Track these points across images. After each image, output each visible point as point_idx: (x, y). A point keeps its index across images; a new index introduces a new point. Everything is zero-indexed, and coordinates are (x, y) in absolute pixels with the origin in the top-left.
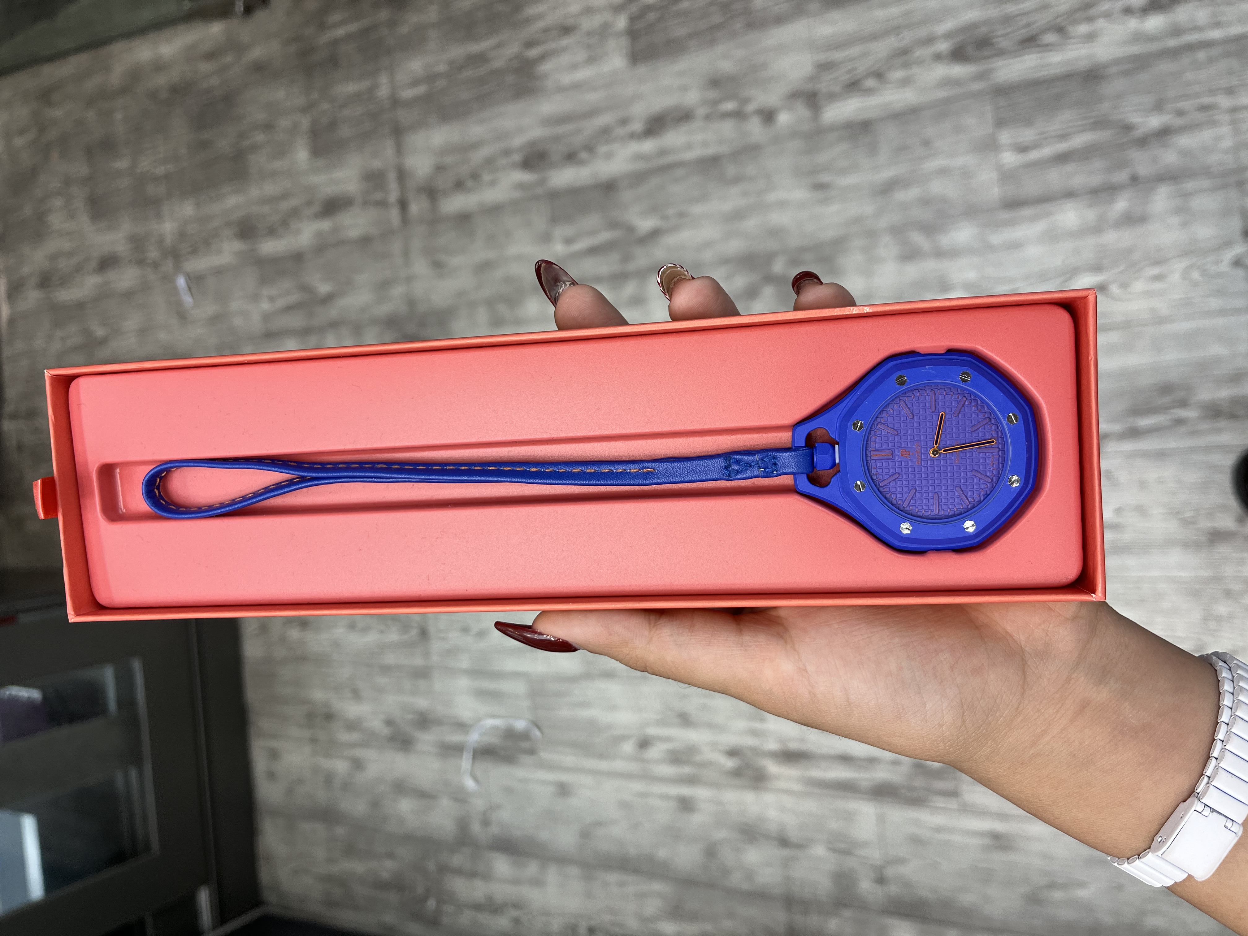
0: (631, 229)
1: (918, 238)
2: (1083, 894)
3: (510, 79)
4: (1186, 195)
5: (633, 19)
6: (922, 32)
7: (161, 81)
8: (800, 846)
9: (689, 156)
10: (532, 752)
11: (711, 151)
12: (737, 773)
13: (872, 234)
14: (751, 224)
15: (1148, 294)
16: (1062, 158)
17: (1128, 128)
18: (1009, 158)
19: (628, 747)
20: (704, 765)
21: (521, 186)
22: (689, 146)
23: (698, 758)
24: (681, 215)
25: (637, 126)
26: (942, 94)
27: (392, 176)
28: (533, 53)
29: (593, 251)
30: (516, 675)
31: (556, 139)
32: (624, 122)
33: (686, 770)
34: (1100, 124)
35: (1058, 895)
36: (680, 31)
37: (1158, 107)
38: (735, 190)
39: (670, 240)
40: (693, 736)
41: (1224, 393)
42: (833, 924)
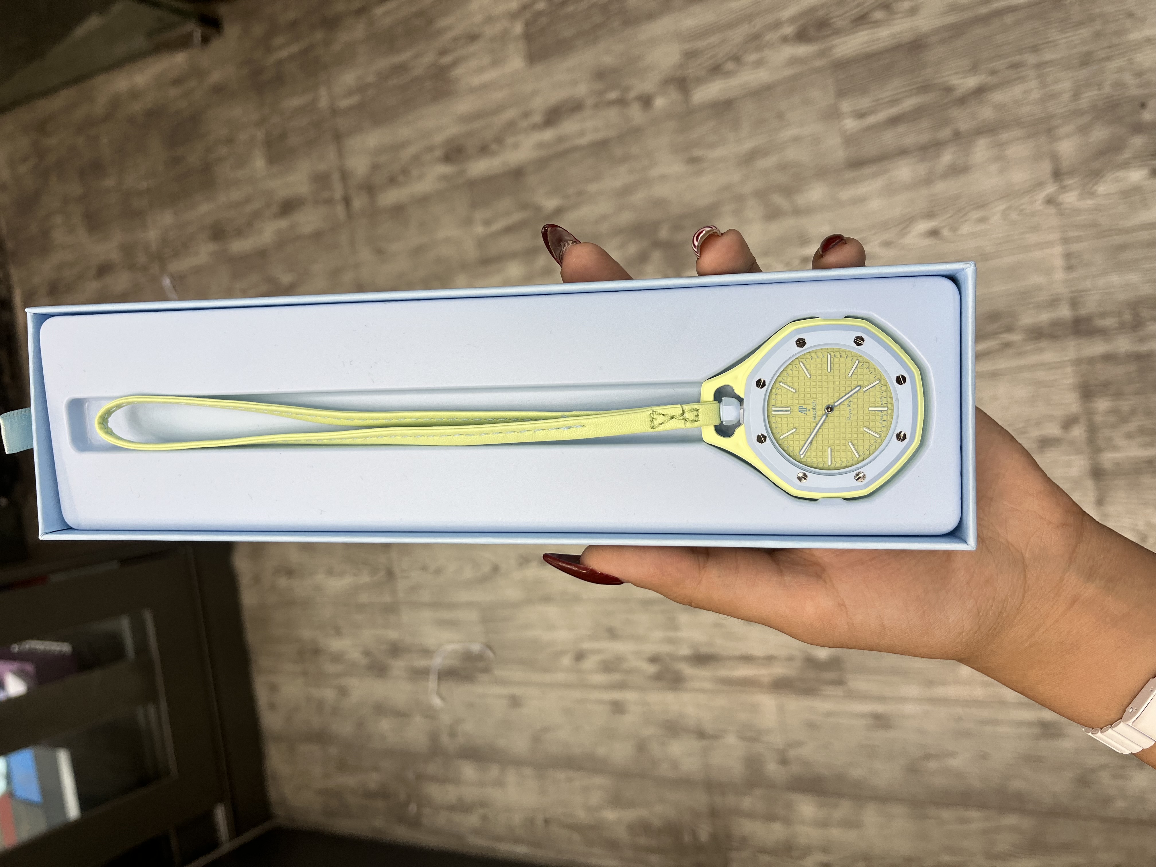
0: (538, 209)
1: (778, 200)
2: (955, 763)
3: (429, 84)
4: (1001, 145)
5: (528, 24)
6: (770, 19)
7: (137, 107)
8: (716, 737)
9: (583, 141)
10: (486, 670)
11: (601, 135)
12: (658, 677)
13: (740, 199)
14: (639, 197)
15: (974, 235)
16: (894, 121)
17: (949, 89)
18: (850, 124)
19: (566, 661)
20: (629, 672)
21: (444, 178)
22: (582, 133)
23: (625, 666)
24: (580, 193)
25: (537, 118)
26: (790, 71)
27: (336, 177)
28: (447, 60)
29: (509, 230)
30: (469, 605)
31: (471, 134)
32: (526, 115)
33: (616, 677)
34: (925, 88)
35: (932, 765)
36: (567, 33)
37: (974, 69)
38: (623, 169)
39: (572, 216)
40: (619, 647)
41: (1045, 317)
42: (747, 803)
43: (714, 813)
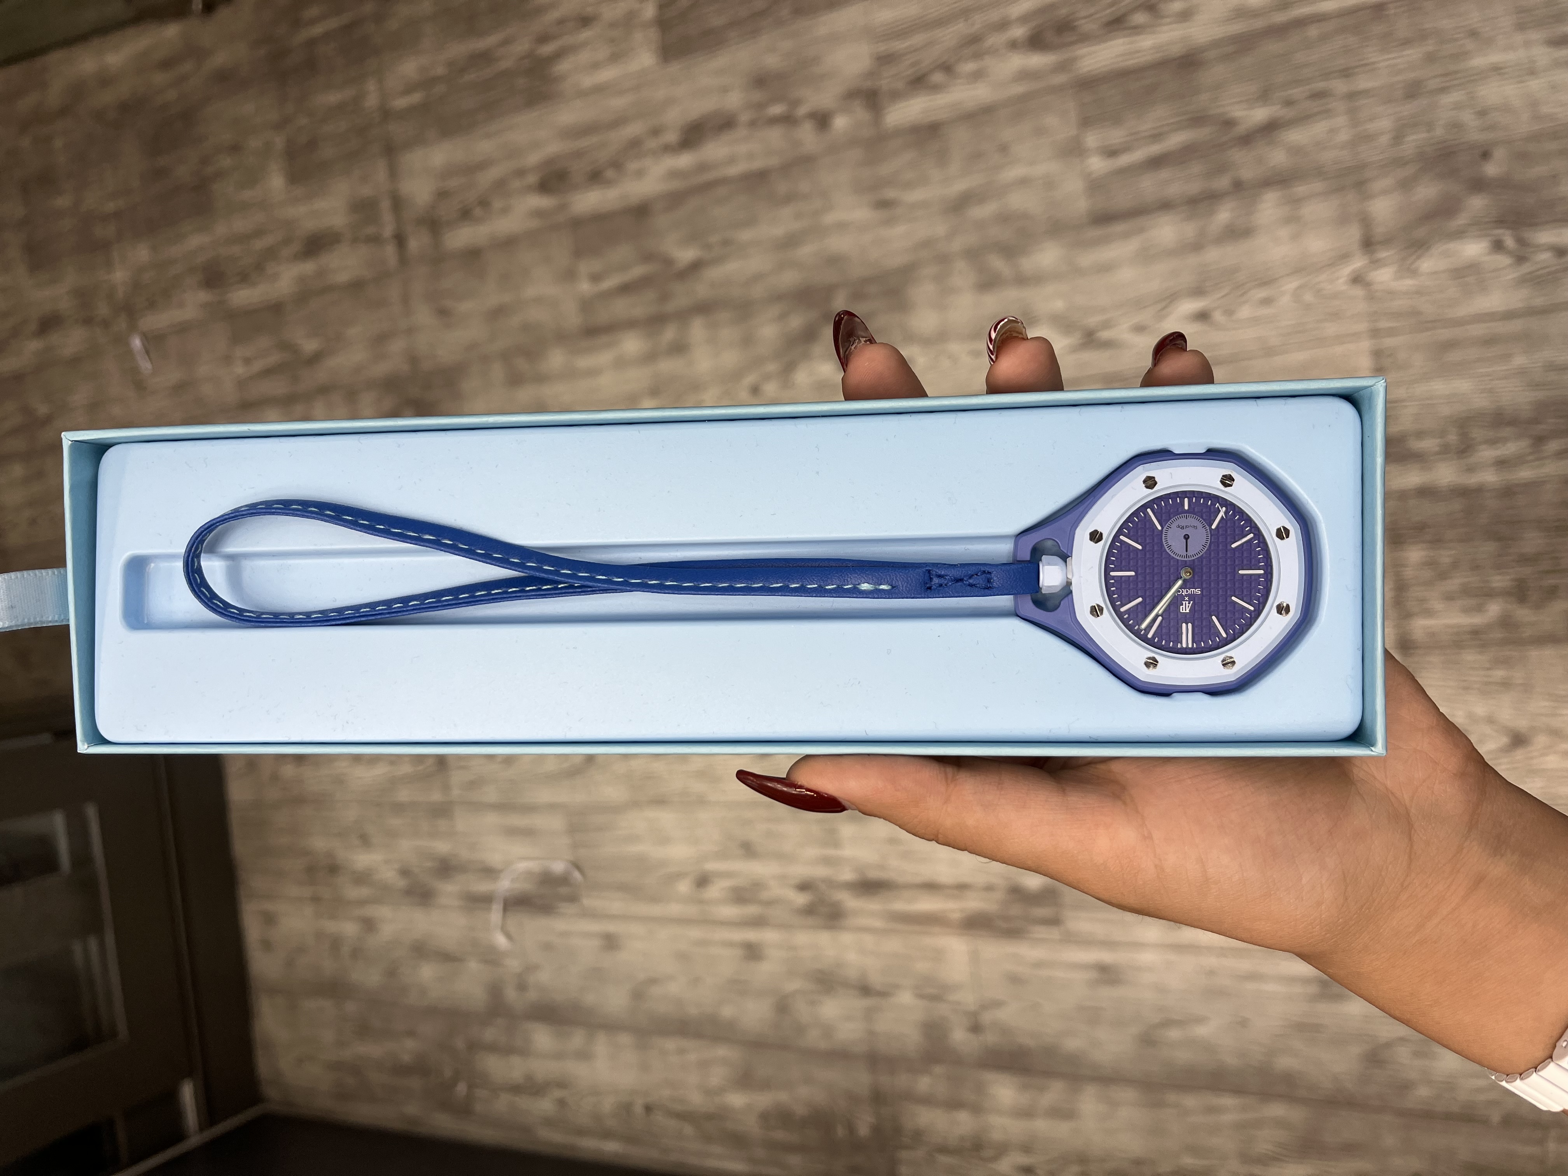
0: (668, 262)
1: (997, 263)
2: (1203, 1031)
3: (521, 82)
4: (1296, 202)
5: (661, 6)
6: (994, 15)
7: (108, 98)
8: (884, 994)
9: (733, 171)
10: (572, 898)
11: (758, 164)
12: (809, 911)
13: (944, 259)
14: (806, 251)
15: (1255, 321)
16: (1156, 163)
17: (1229, 123)
18: (1097, 164)
19: (684, 887)
20: (770, 903)
21: (539, 213)
22: (732, 160)
23: (765, 895)
24: (726, 243)
25: (672, 137)
26: (1019, 89)
27: (385, 205)
28: (547, 49)
29: (625, 289)
30: (552, 807)
31: (578, 154)
32: (656, 132)
33: (752, 910)
34: (1197, 120)
35: (1174, 1034)
36: (717, 21)
37: (1264, 97)
38: (787, 212)
39: (714, 273)
40: (758, 869)
42: (924, 1084)
43: (878, 1098)
